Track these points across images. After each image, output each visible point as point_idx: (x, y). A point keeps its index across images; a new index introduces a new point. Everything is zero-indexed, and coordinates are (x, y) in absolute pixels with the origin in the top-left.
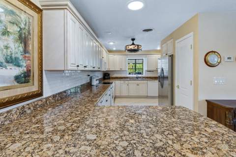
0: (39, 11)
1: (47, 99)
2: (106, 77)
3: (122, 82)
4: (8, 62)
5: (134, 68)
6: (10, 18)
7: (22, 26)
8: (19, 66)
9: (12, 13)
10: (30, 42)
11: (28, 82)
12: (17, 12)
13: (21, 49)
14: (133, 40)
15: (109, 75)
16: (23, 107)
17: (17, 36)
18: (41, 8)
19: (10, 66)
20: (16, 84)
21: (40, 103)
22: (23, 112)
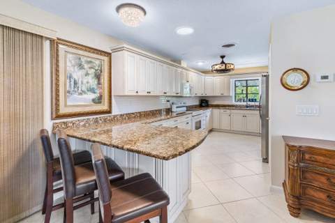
0: (109, 55)
1: (115, 116)
2: (203, 104)
3: (222, 111)
4: (88, 91)
5: (244, 92)
6: (89, 65)
7: (97, 68)
8: (95, 93)
9: (91, 62)
10: (102, 77)
11: (100, 103)
12: (93, 60)
13: (96, 83)
14: (223, 57)
15: (207, 102)
16: (97, 118)
17: (93, 75)
18: (111, 52)
19: (89, 93)
20: (93, 103)
21: (109, 118)
22: (96, 121)
